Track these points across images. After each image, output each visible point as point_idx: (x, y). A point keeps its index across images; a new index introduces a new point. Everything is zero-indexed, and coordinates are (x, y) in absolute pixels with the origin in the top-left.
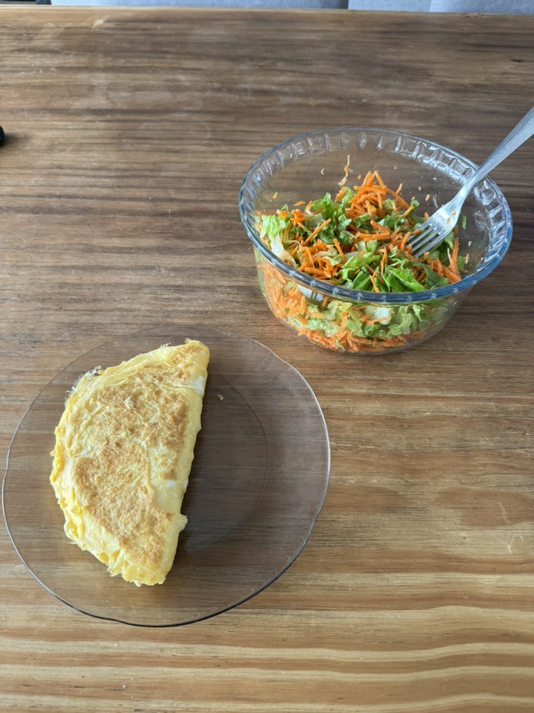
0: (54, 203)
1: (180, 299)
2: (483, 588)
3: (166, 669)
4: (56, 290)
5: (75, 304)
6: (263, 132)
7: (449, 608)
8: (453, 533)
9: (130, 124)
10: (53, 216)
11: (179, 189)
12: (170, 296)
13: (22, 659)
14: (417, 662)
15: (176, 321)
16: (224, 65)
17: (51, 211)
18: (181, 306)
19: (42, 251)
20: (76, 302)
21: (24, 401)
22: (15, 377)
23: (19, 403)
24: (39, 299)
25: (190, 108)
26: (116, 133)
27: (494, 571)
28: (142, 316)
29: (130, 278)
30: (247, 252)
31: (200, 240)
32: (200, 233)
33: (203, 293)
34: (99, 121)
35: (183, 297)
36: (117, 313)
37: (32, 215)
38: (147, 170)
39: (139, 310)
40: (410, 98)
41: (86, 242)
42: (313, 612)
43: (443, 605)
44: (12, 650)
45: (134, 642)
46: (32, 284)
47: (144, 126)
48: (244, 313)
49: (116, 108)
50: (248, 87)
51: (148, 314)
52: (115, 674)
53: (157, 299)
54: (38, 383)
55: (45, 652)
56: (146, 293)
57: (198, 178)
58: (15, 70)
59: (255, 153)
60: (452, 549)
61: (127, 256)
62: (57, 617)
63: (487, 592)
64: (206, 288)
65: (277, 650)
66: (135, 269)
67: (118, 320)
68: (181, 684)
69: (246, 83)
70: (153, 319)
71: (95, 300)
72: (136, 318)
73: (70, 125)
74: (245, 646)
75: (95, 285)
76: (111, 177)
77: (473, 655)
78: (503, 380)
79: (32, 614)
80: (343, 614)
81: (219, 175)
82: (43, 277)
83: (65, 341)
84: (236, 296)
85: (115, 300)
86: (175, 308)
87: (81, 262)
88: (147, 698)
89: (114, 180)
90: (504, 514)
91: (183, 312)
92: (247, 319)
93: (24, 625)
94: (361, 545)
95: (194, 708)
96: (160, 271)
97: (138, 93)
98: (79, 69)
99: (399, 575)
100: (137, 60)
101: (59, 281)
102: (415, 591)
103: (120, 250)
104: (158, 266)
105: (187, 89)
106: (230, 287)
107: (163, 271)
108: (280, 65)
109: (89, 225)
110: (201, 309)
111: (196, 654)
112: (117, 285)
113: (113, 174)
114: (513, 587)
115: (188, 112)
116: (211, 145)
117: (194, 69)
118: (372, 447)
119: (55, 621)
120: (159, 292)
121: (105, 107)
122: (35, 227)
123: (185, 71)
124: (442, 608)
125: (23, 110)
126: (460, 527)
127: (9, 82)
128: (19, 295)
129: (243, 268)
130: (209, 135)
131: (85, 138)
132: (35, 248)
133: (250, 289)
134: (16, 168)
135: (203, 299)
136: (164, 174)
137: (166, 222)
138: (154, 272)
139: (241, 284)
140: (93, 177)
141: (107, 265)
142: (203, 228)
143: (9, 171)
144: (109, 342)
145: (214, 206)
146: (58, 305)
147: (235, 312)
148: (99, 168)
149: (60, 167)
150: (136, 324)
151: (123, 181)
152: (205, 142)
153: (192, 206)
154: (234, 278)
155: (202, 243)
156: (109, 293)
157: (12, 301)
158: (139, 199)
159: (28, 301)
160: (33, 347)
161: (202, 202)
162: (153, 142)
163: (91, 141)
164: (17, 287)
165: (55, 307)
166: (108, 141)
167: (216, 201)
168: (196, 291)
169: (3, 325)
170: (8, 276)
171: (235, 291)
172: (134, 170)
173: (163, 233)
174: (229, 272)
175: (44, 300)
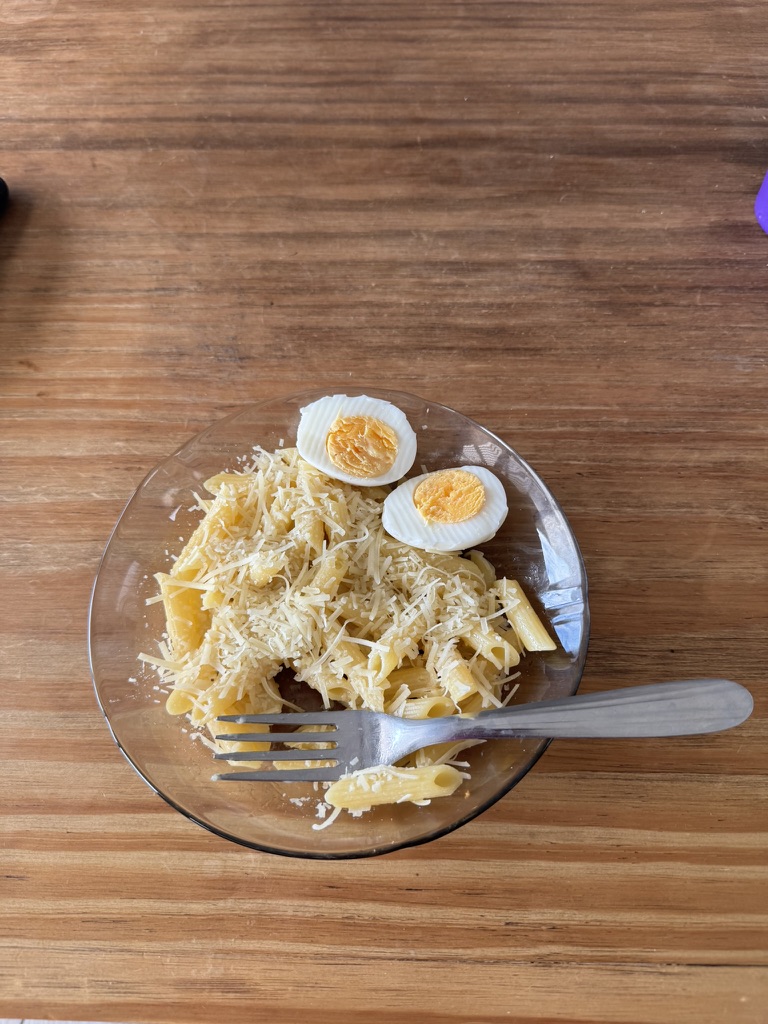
0: (227, 130)
1: (460, 285)
4: (258, 273)
5: (293, 297)
10: (229, 152)
11: (429, 103)
12: (444, 280)
15: (460, 320)
17: (224, 143)
18: (465, 296)
19: (222, 209)
20: (294, 293)
24: (234, 289)
28: (405, 314)
29: (374, 251)
30: (558, 204)
31: (476, 185)
32: (476, 174)
33: (497, 273)
35: (465, 280)
36: (364, 310)
37: (194, 152)
38: (368, 72)
39: (399, 305)
41: (290, 193)
46: (217, 264)
48: (572, 306)
51: (413, 310)
53: (422, 285)
56: (403, 277)
57: (457, 84)
59: (544, 41)
61: (362, 214)
64: (501, 265)
66: (380, 235)
67: (367, 322)
70: (423, 319)
71: (325, 290)
72: (395, 318)
75: (319, 264)
81: (489, 78)
82: (233, 252)
83: (290, 357)
84: (554, 277)
85: (356, 289)
86: (457, 300)
87: (290, 226)
89: (318, 90)
91: (469, 306)
92: (579, 316)
96: (419, 238)
101: (259, 259)
103: (350, 206)
104: (416, 231)
106: (540, 262)
107: (425, 238)
109: (290, 165)
110: (498, 301)
112: (356, 264)
113: (314, 80)
116: (467, 28)
120: (425, 274)
122: (202, 170)
128: (199, 283)
129: (558, 230)
130: (461, 12)
131: (255, 20)
132: (210, 206)
133: (574, 264)
134: (152, 74)
135: (499, 285)
136: (398, 78)
137: (415, 157)
138: (411, 240)
139: (558, 256)
140: (283, 85)
141: (333, 231)
142: (479, 166)
143: (141, 80)
144: (359, 359)
145: (491, 130)
146: (266, 298)
147: (555, 304)
148: (290, 71)
149: (223, 70)
150: (397, 327)
151: (333, 93)
152: (456, 23)
153: (454, 130)
154: (544, 249)
155: (481, 191)
156: (345, 277)
157: (190, 291)
158: (366, 121)
159: (217, 291)
160: (241, 367)
161: (470, 122)
162: (370, 24)
163: (266, 25)
164: (194, 269)
165: (263, 302)
166: (295, 25)
167: (492, 122)
168: (485, 271)
169: (184, 330)
170: (176, 252)
171: (550, 269)
172: (347, 72)
173: (415, 175)
174: (534, 237)
175: (242, 290)
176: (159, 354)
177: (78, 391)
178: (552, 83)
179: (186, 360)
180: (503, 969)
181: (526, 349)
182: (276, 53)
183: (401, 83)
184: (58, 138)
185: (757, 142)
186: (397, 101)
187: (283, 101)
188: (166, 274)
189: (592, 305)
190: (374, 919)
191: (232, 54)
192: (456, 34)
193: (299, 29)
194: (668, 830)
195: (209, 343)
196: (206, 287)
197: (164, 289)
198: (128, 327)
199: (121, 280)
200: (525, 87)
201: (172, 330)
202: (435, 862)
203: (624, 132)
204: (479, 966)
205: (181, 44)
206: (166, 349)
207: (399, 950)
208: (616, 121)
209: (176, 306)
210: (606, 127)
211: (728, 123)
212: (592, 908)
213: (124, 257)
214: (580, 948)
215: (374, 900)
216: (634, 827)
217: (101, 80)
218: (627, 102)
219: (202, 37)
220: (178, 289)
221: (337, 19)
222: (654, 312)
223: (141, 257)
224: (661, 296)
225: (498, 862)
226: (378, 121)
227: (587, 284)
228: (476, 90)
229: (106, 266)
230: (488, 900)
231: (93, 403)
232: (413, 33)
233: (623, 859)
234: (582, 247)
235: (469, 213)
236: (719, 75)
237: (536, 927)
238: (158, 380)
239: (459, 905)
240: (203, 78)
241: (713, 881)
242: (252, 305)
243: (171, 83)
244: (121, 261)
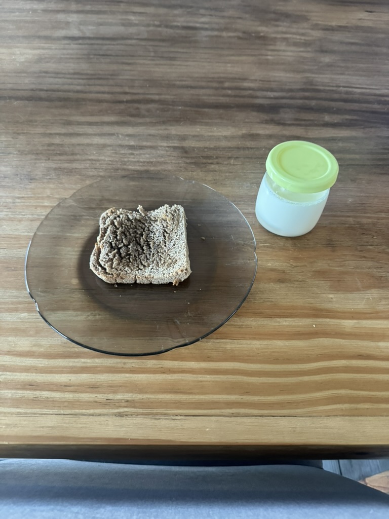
0: (43, 94)
1: (133, 154)
2: (345, 328)
3: (127, 375)
4: (46, 148)
5: (59, 157)
6: (190, 53)
7: (321, 339)
8: (324, 295)
9: (95, 47)
10: (42, 102)
11: (131, 87)
12: (126, 152)
13: (27, 369)
14: (300, 371)
15: (130, 167)
16: (162, 11)
17: (41, 99)
18: (134, 158)
19: (35, 124)
20: (60, 155)
21: (24, 215)
22: (18, 200)
23: (21, 216)
24: (34, 153)
25: (139, 37)
26: (86, 52)
27: (352, 318)
28: (106, 164)
29: (97, 140)
30: (180, 125)
31: (146, 118)
32: (146, 113)
33: (149, 150)
34: (74, 44)
35: (135, 152)
36: (89, 162)
37: (27, 102)
38: (108, 75)
39: (104, 160)
40: (294, 34)
41: (66, 119)
42: (228, 341)
43: (318, 338)
44: (20, 364)
45: (106, 359)
46: (28, 144)
47: (105, 47)
48: (179, 163)
49: (85, 36)
50: (179, 24)
51: (110, 163)
52: (92, 379)
53: (116, 153)
54: (34, 204)
55: (43, 365)
56: (108, 150)
57: (145, 80)
58: (12, 11)
60: (323, 305)
61: (95, 127)
62: (51, 345)
63: (348, 330)
64: (151, 147)
65: (204, 363)
66: (101, 135)
67: (89, 166)
68: (138, 384)
69: (178, 22)
70: (114, 166)
71: (73, 154)
72: (102, 165)
73: (53, 46)
74: (182, 361)
75: (73, 145)
76: (83, 79)
77: (338, 367)
78: (359, 205)
79: (33, 343)
80: (249, 342)
81: (159, 79)
82: (36, 140)
83: (52, 179)
84: (173, 152)
85: (87, 154)
86: (130, 159)
87: (63, 131)
88: (115, 392)
89: (85, 81)
90: (359, 284)
91: (135, 162)
92: (181, 167)
93: (28, 349)
94: (260, 302)
95: (147, 398)
96: (118, 136)
97: (101, 27)
98: (58, 12)
99: (287, 319)
100: (100, 7)
101: (47, 142)
102: (298, 329)
103: (90, 124)
104: (117, 134)
105: (136, 25)
106: (168, 147)
107: (120, 136)
108: (202, 11)
109: (67, 108)
110: (148, 160)
111: (148, 366)
112: (89, 145)
113: (85, 77)
114: (365, 327)
115: (138, 39)
116: (154, 60)
117: (141, 13)
118: (268, 245)
119: (49, 347)
120: (118, 149)
121: (77, 35)
122: (29, 109)
123: (134, 13)
124: (317, 339)
125: (18, 37)
126: (329, 292)
127: (8, 19)
129: (178, 135)
131: (64, 54)
132: (30, 122)
133: (183, 148)
134: (15, 73)
135: (149, 154)
136: (120, 77)
137: (122, 106)
138: (115, 137)
139: (176, 145)
140: (71, 78)
141: (81, 133)
142: (148, 110)
143: (10, 75)
144: (83, 180)
145: (157, 97)
146: (47, 157)
147: (172, 163)
148: (75, 74)
149: (46, 72)
150: (102, 169)
151: (92, 82)
152: (149, 58)
153: (141, 97)
154: (171, 142)
155: (148, 120)
156: (83, 150)
157: (14, 154)
158: (103, 93)
159: (26, 154)
160: (30, 182)
161: (148, 94)
162: (112, 57)
163: (68, 56)
164: (18, 146)
165: (45, 158)
166: (81, 57)
167: (157, 94)
168: (144, 149)
169: (8, 169)
170: (11, 139)
171: (172, 149)
172: (99, 74)
173: (121, 113)
174: (167, 137)
175: (37, 154)
178: (185, 81)
179: (7, 180)
180: (102, 418)
181: (157, 178)
182: (71, 66)
183: (121, 79)
185: (268, 104)
186: (118, 86)
187: (69, 84)
188: (5, 147)
189: (187, 163)
190: (47, 398)
191: (52, 66)
192: (148, 62)
195: (18, 173)
196: (21, 152)
197: (3, 153)
200: (175, 82)
202: (79, 375)
203: (212, 99)
204: (91, 417)
205: (30, 62)
207: (56, 411)
208: (209, 95)
209: (7, 160)
210: (205, 98)
211: (257, 97)
214: (138, 409)
215: (49, 390)
218: (216, 89)
219: (40, 60)
220: (9, 153)
221: (99, 55)
222: (213, 166)
224: (216, 160)
225: (107, 375)
226: (108, 93)
227: (186, 155)
228: (153, 83)
230: (100, 390)
232: (130, 61)
234: (187, 141)
235: (141, 128)
236: (256, 80)
237: (120, 401)
239: (87, 392)
240: (36, 75)
242: (41, 159)
243: (22, 76)
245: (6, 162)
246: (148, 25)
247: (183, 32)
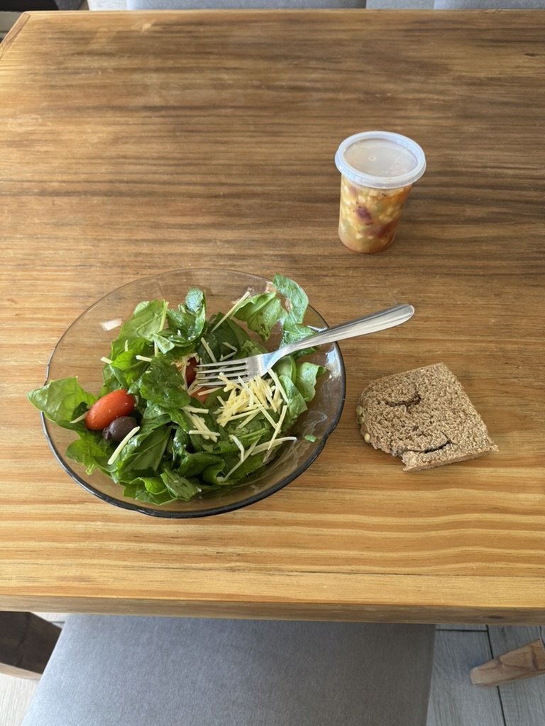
0: (123, 187)
1: (233, 266)
4: (132, 259)
5: (149, 270)
6: (299, 125)
9: (182, 120)
10: (124, 198)
11: (228, 175)
12: (226, 263)
13: (131, 520)
15: (231, 283)
16: (263, 65)
17: (121, 194)
18: (235, 271)
19: (117, 227)
20: (150, 268)
24: (119, 266)
25: (233, 104)
26: (170, 127)
28: (204, 280)
29: (192, 249)
30: (288, 227)
31: (247, 217)
32: (248, 212)
33: (252, 260)
34: (155, 117)
35: (236, 263)
36: (184, 277)
37: (105, 198)
38: (199, 159)
39: (201, 275)
41: (153, 220)
46: (111, 254)
47: (194, 120)
49: (169, 105)
50: (285, 84)
51: (209, 278)
53: (214, 265)
56: (205, 261)
57: (244, 165)
58: (77, 71)
61: (188, 231)
64: (255, 256)
66: (196, 241)
67: (185, 282)
73: (131, 121)
75: (164, 254)
76: (169, 165)
78: (503, 327)
81: (262, 163)
82: (121, 248)
84: (280, 263)
85: (181, 267)
86: (230, 273)
87: (151, 236)
89: (173, 168)
96: (216, 243)
97: (187, 91)
100: (185, 62)
101: (134, 251)
103: (182, 227)
104: (215, 240)
105: (230, 87)
106: (275, 255)
107: (218, 243)
109: (154, 205)
112: (182, 255)
113: (171, 162)
115: (232, 107)
116: (254, 137)
117: (235, 69)
120: (216, 259)
121: (159, 104)
122: (109, 207)
123: (227, 70)
125: (88, 108)
128: (102, 263)
129: (285, 240)
130: (252, 128)
131: (144, 132)
132: (111, 225)
133: (291, 256)
134: (88, 158)
135: (252, 265)
136: (214, 162)
137: (219, 203)
138: (212, 244)
139: (284, 253)
140: (155, 165)
141: (172, 239)
142: (250, 207)
143: (82, 161)
145: (259, 189)
148: (159, 158)
149: (125, 157)
151: (180, 169)
152: (248, 134)
153: (240, 189)
154: (277, 249)
155: (250, 220)
156: (176, 261)
157: (97, 267)
158: (195, 184)
159: (110, 267)
161: (249, 185)
162: (203, 134)
163: (150, 134)
164: (100, 256)
165: (133, 272)
166: (164, 134)
167: (260, 185)
168: (247, 259)
169: (92, 285)
170: (91, 247)
171: (279, 259)
172: (188, 159)
173: (216, 212)
174: (272, 243)
175: (123, 267)
176: (78, 296)
177: (35, 313)
178: (293, 165)
179: (91, 299)
182: (154, 148)
183: (215, 165)
184: (36, 191)
186: (213, 174)
187: (153, 173)
188: (85, 258)
191: (130, 149)
192: (247, 140)
193: (166, 137)
194: (299, 512)
196: (105, 265)
197: (84, 266)
198: (64, 284)
199: (62, 261)
200: (281, 167)
201: (86, 285)
203: (327, 190)
205: (105, 144)
206: (82, 294)
207: (164, 564)
209: (89, 274)
210: (318, 188)
212: (259, 546)
213: (64, 249)
214: (250, 564)
215: (155, 542)
216: (283, 511)
217: (61, 161)
219: (116, 140)
220: (91, 266)
221: (187, 131)
222: (327, 279)
223: (73, 250)
224: (332, 271)
226: (202, 184)
227: (296, 266)
228: (254, 169)
229: (55, 253)
231: (44, 319)
232: (226, 139)
233: (277, 525)
234: (297, 248)
235: (242, 231)
238: (76, 308)
240: (113, 161)
241: (318, 535)
242: (127, 273)
243: (97, 163)
244: (63, 251)
245: (88, 277)
246: (245, 87)
247: (288, 95)
